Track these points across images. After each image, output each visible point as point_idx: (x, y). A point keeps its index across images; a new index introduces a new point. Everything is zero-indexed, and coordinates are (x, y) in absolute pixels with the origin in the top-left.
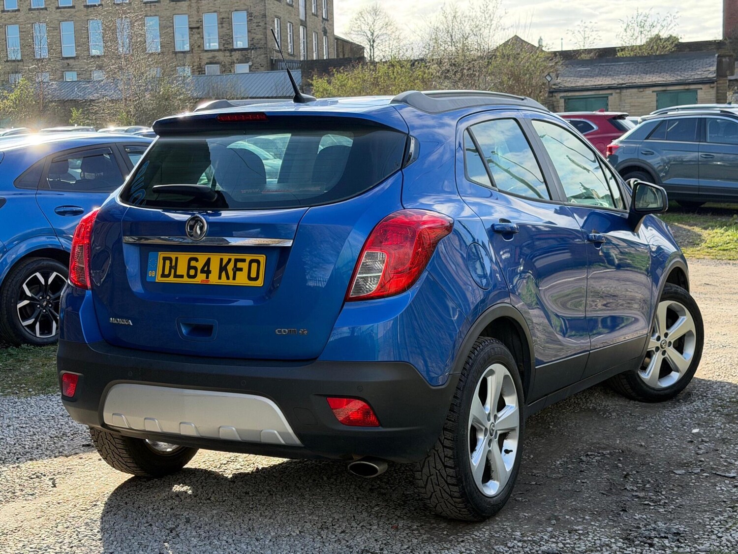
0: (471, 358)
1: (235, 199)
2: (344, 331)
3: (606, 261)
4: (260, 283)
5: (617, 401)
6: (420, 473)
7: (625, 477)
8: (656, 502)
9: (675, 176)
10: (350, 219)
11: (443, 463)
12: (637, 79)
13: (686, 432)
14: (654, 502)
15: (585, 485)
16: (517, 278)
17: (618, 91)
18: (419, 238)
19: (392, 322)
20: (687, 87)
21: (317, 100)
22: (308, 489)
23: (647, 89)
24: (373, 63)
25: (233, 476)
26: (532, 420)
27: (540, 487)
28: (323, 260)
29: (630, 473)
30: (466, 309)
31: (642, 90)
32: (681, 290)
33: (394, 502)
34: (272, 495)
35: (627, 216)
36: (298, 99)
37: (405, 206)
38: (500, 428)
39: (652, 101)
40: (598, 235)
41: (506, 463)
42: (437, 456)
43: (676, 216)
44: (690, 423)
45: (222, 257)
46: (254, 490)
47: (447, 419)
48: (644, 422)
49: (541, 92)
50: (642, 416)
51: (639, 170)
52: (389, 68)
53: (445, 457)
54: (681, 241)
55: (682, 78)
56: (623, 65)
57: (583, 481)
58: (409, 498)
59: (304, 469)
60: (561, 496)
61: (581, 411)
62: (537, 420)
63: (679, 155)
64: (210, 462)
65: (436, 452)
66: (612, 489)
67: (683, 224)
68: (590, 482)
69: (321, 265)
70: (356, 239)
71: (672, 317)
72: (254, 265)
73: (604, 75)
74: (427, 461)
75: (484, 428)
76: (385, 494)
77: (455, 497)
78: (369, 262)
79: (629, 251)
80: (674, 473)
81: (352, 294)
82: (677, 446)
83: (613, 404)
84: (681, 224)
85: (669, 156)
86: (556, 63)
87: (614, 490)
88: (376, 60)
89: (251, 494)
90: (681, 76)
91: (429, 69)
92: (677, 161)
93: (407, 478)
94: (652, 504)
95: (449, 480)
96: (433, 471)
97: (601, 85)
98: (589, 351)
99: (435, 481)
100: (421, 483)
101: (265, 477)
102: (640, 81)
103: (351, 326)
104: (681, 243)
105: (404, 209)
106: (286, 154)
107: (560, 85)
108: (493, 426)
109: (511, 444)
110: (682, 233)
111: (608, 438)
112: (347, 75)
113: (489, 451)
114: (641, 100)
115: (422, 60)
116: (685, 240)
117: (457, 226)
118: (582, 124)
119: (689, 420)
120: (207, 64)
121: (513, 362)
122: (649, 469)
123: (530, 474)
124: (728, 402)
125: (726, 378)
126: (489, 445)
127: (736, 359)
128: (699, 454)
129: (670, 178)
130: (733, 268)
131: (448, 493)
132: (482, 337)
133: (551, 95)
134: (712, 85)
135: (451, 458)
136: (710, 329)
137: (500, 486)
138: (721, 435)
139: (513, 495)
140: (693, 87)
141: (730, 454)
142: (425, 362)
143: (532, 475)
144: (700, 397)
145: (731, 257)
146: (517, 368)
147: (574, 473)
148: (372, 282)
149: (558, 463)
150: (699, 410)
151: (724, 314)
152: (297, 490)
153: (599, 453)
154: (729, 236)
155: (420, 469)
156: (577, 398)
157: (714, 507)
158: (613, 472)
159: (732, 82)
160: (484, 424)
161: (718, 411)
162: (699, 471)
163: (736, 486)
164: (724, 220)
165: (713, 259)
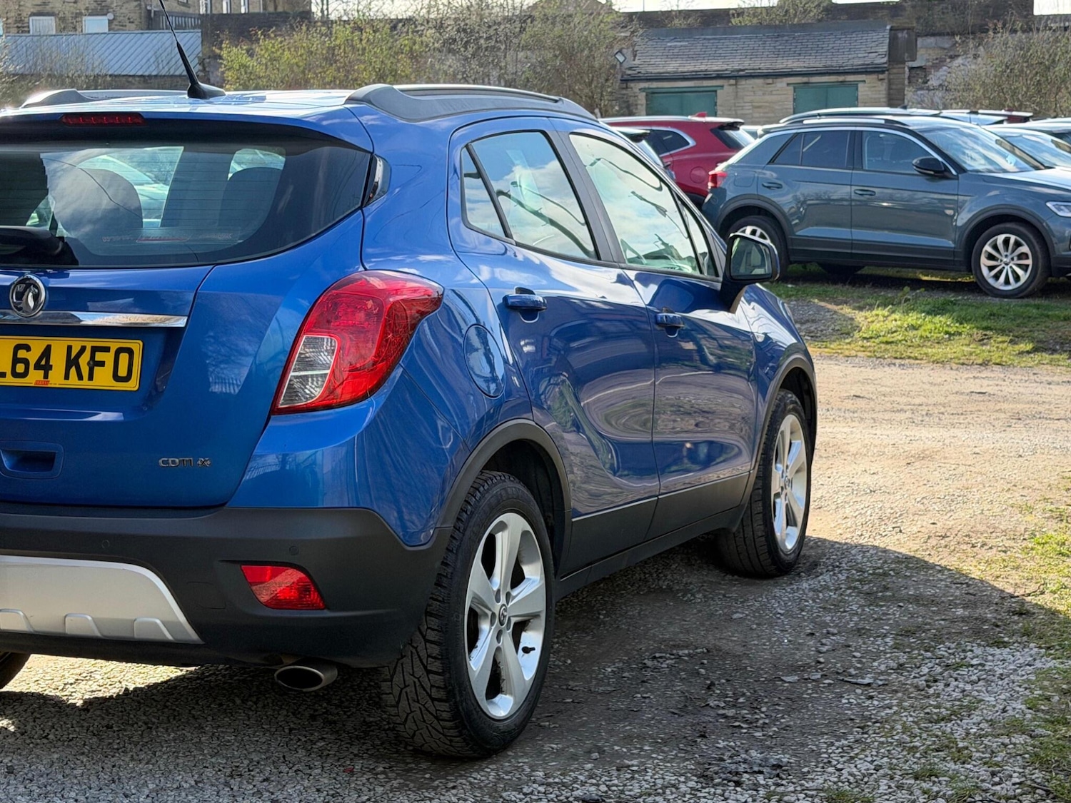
0: (470, 504)
1: (93, 252)
2: (267, 461)
4: (133, 385)
5: (706, 575)
6: (389, 683)
7: (709, 688)
8: (751, 723)
9: (818, 224)
10: (279, 285)
11: (425, 667)
12: (761, 64)
13: (805, 621)
14: (748, 723)
15: (647, 701)
16: (545, 384)
17: (733, 82)
18: (388, 315)
19: (345, 447)
20: (841, 78)
21: (227, 93)
22: (210, 719)
23: (779, 80)
24: (327, 22)
25: (86, 703)
27: (579, 705)
28: (237, 351)
29: (717, 682)
30: (463, 430)
31: (770, 81)
33: (349, 733)
34: (151, 728)
35: (718, 286)
36: (195, 93)
37: (366, 265)
38: (515, 613)
39: (787, 101)
40: (672, 315)
41: (525, 667)
42: (415, 656)
43: (818, 288)
44: (812, 607)
45: (70, 343)
46: (120, 722)
47: (431, 598)
48: (743, 607)
49: (607, 80)
50: (742, 598)
51: (759, 214)
52: (353, 32)
53: (429, 656)
54: (823, 327)
55: (833, 63)
56: (740, 39)
57: (645, 695)
58: (372, 728)
59: (204, 688)
60: (609, 719)
61: (650, 592)
62: (581, 607)
63: (825, 190)
64: (47, 682)
65: (414, 651)
66: (688, 706)
67: (827, 302)
68: (655, 697)
69: (233, 358)
70: (288, 319)
72: (124, 358)
73: (709, 55)
74: (399, 665)
75: (489, 613)
76: (335, 722)
77: (443, 720)
78: (309, 352)
79: (733, 345)
80: (782, 680)
81: (282, 404)
82: (790, 641)
83: (696, 579)
84: (824, 301)
86: (633, 32)
87: (690, 708)
88: (332, 17)
89: (116, 729)
90: (829, 63)
91: (421, 36)
92: (822, 200)
93: (371, 698)
94: (745, 726)
95: (435, 694)
96: (409, 680)
97: (706, 71)
98: (657, 496)
99: (412, 695)
100: (390, 699)
101: (139, 702)
102: (768, 66)
103: (280, 454)
104: (822, 331)
105: (366, 269)
106: (175, 180)
107: (639, 70)
108: (505, 610)
109: (533, 638)
110: (824, 316)
111: (688, 631)
112: (281, 42)
113: (498, 649)
114: (768, 98)
115: (410, 20)
116: (829, 326)
117: (450, 300)
118: (670, 136)
119: (811, 602)
120: (33, 14)
121: (536, 509)
122: (746, 675)
123: (565, 687)
124: (870, 574)
125: (871, 540)
126: (498, 638)
127: (889, 510)
128: (821, 653)
129: (807, 227)
130: (900, 371)
131: (432, 714)
132: (487, 471)
133: (624, 86)
134: (881, 76)
135: (438, 659)
136: (854, 466)
137: (515, 703)
138: (856, 624)
139: (534, 719)
140: (850, 78)
141: (867, 652)
142: (400, 512)
143: (567, 689)
144: (830, 567)
145: (898, 355)
146: (542, 520)
147: (632, 684)
148: (315, 383)
149: (609, 670)
150: (826, 588)
151: (877, 442)
152: (192, 721)
153: (673, 655)
154: (896, 320)
155: (388, 677)
156: (645, 573)
157: (835, 728)
158: (691, 682)
159: (914, 71)
160: (490, 606)
161: (855, 588)
162: (819, 676)
163: (871, 698)
164: (889, 295)
165: (870, 357)
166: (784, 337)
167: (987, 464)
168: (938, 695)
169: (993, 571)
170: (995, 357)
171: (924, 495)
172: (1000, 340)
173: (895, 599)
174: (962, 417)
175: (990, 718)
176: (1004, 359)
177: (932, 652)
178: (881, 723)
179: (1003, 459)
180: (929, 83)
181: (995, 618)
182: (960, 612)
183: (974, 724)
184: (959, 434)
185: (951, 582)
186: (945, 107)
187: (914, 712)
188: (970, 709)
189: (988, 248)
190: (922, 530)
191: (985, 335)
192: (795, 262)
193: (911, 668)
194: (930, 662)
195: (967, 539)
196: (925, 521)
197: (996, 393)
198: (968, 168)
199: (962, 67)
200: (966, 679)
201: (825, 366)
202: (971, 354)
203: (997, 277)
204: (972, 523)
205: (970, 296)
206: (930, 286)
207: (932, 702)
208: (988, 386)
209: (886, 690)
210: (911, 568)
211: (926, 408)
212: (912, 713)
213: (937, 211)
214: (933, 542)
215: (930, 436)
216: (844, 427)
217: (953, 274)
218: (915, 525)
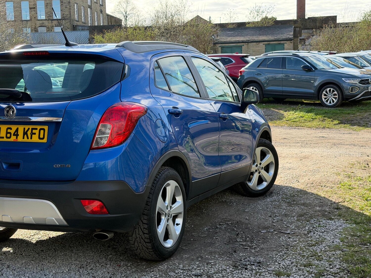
0: (157, 178)
1: (32, 97)
2: (91, 165)
3: (235, 128)
4: (45, 141)
5: (237, 197)
6: (131, 237)
7: (237, 235)
8: (251, 247)
9: (272, 86)
10: (93, 107)
11: (143, 232)
12: (255, 38)
13: (268, 212)
14: (250, 247)
15: (217, 240)
17: (247, 44)
18: (129, 116)
19: (115, 160)
20: (279, 42)
21: (79, 45)
22: (75, 247)
23: (261, 43)
24: (126, 28)
25: (36, 242)
26: (194, 208)
27: (195, 241)
29: (240, 233)
30: (155, 153)
31: (258, 43)
32: (267, 141)
33: (120, 252)
34: (56, 251)
35: (240, 105)
36: (68, 44)
37: (122, 100)
38: (173, 213)
39: (263, 49)
40: (224, 115)
41: (177, 230)
42: (140, 228)
43: (272, 105)
44: (271, 207)
45: (24, 127)
46: (46, 249)
47: (144, 209)
48: (249, 207)
49: (209, 44)
50: (248, 204)
51: (254, 83)
52: (133, 31)
53: (144, 228)
54: (274, 117)
55: (277, 38)
56: (249, 31)
57: (217, 238)
58: (128, 250)
59: (75, 237)
60: (205, 246)
61: (219, 202)
62: (197, 208)
63: (274, 75)
64: (25, 235)
65: (139, 226)
68: (220, 238)
70: (96, 117)
71: (263, 155)
72: (42, 132)
73: (240, 36)
74: (134, 231)
75: (165, 213)
76: (116, 248)
77: (149, 249)
78: (103, 129)
80: (261, 232)
81: (94, 146)
82: (264, 219)
83: (234, 199)
84: (274, 109)
85: (268, 76)
86: (217, 29)
87: (231, 242)
88: (128, 26)
89: (44, 251)
90: (276, 37)
91: (154, 31)
92: (273, 78)
94: (249, 248)
95: (146, 240)
96: (138, 236)
97: (239, 40)
98: (220, 173)
99: (139, 241)
100: (132, 242)
101: (53, 242)
102: (257, 39)
103: (94, 163)
104: (274, 118)
105: (122, 102)
107: (219, 40)
108: (170, 212)
109: (180, 221)
110: (275, 114)
111: (231, 216)
112: (112, 34)
113: (168, 225)
114: (258, 48)
115: (150, 27)
116: (276, 117)
118: (228, 60)
119: (270, 205)
120: (39, 27)
121: (180, 179)
122: (249, 230)
123: (191, 235)
124: (289, 196)
125: (289, 184)
126: (168, 221)
127: (295, 175)
128: (273, 222)
129: (269, 86)
130: (298, 130)
131: (145, 247)
132: (164, 167)
133: (214, 45)
134: (291, 41)
135: (147, 229)
136: (284, 161)
137: (173, 242)
138: (285, 213)
139: (180, 246)
140: (282, 42)
141: (288, 222)
142: (135, 181)
143: (192, 236)
144: (276, 194)
145: (297, 125)
146: (182, 182)
147: (213, 234)
148: (105, 139)
149: (206, 229)
150: (275, 201)
151: (291, 153)
152: (69, 248)
153: (226, 223)
154: (296, 115)
155: (131, 235)
156: (218, 196)
157: (278, 249)
158: (231, 233)
159: (301, 40)
160: (165, 211)
161: (284, 201)
162: (273, 231)
163: (290, 238)
164: (294, 107)
165: (289, 126)
166: (262, 121)
167: (325, 160)
168: (311, 237)
169: (328, 195)
170: (327, 126)
171: (306, 170)
172: (328, 120)
173: (297, 204)
174: (317, 144)
175: (328, 245)
176: (330, 126)
177: (309, 222)
178: (293, 247)
179: (330, 158)
180: (306, 43)
181: (329, 210)
182: (318, 208)
183: (323, 247)
184: (316, 150)
185: (315, 199)
186: (311, 50)
187: (304, 243)
188: (322, 242)
189: (324, 92)
190: (306, 181)
191: (324, 119)
192: (265, 97)
193: (303, 227)
194: (309, 225)
195: (320, 184)
196: (306, 178)
197: (327, 137)
198: (318, 68)
199: (316, 39)
200: (320, 231)
201: (275, 129)
202: (319, 125)
203: (327, 101)
204: (321, 179)
205: (319, 107)
206: (307, 104)
207: (309, 239)
208: (325, 134)
209: (294, 235)
210: (302, 194)
211: (306, 142)
212: (303, 243)
213: (308, 81)
214: (309, 185)
215: (307, 151)
216: (280, 148)
217: (313, 100)
218: (303, 180)
